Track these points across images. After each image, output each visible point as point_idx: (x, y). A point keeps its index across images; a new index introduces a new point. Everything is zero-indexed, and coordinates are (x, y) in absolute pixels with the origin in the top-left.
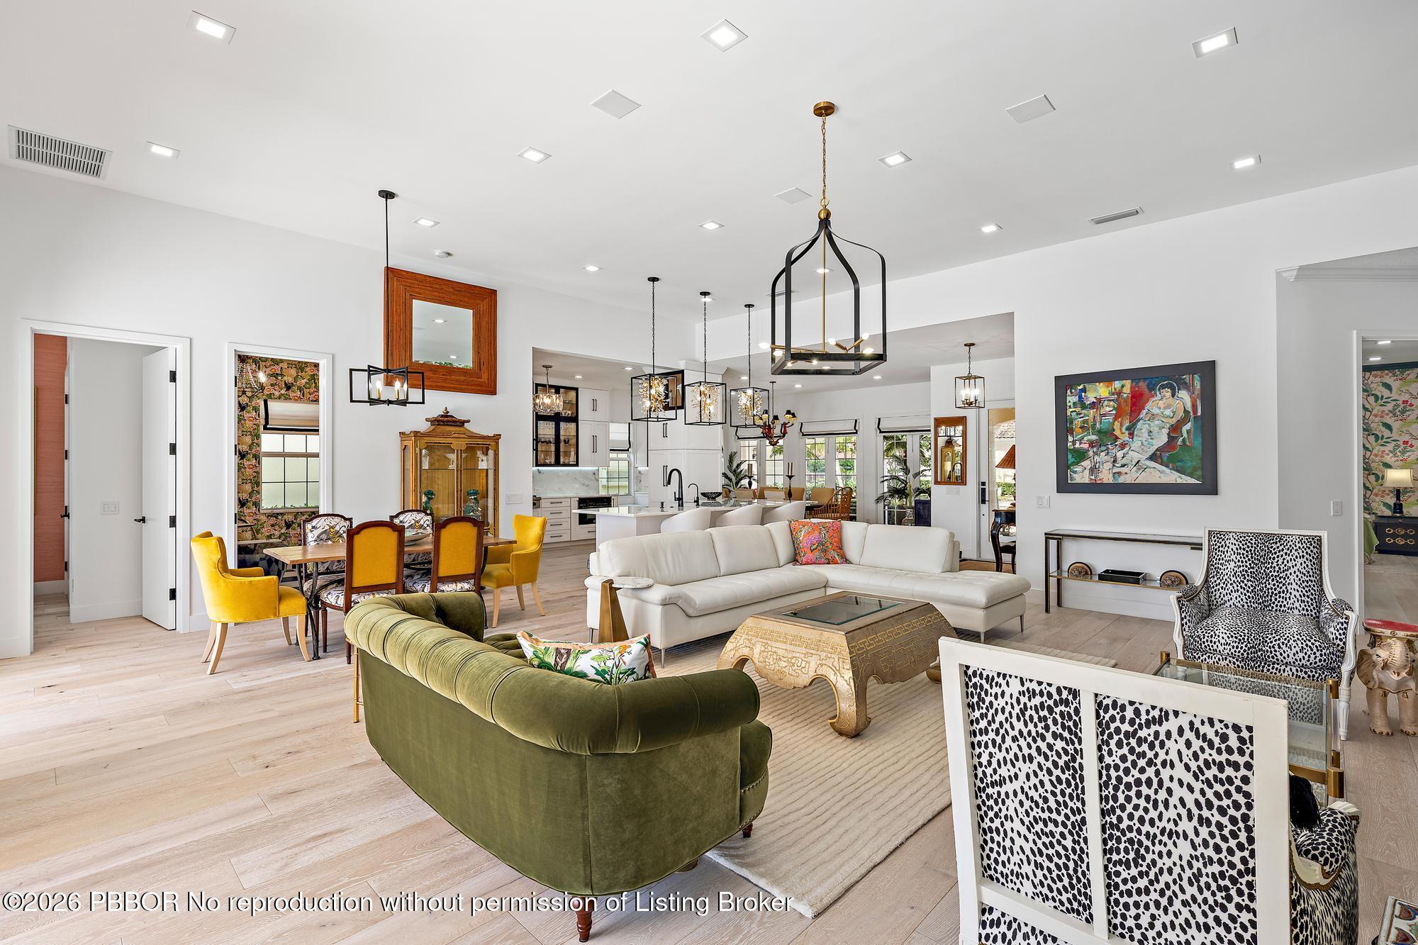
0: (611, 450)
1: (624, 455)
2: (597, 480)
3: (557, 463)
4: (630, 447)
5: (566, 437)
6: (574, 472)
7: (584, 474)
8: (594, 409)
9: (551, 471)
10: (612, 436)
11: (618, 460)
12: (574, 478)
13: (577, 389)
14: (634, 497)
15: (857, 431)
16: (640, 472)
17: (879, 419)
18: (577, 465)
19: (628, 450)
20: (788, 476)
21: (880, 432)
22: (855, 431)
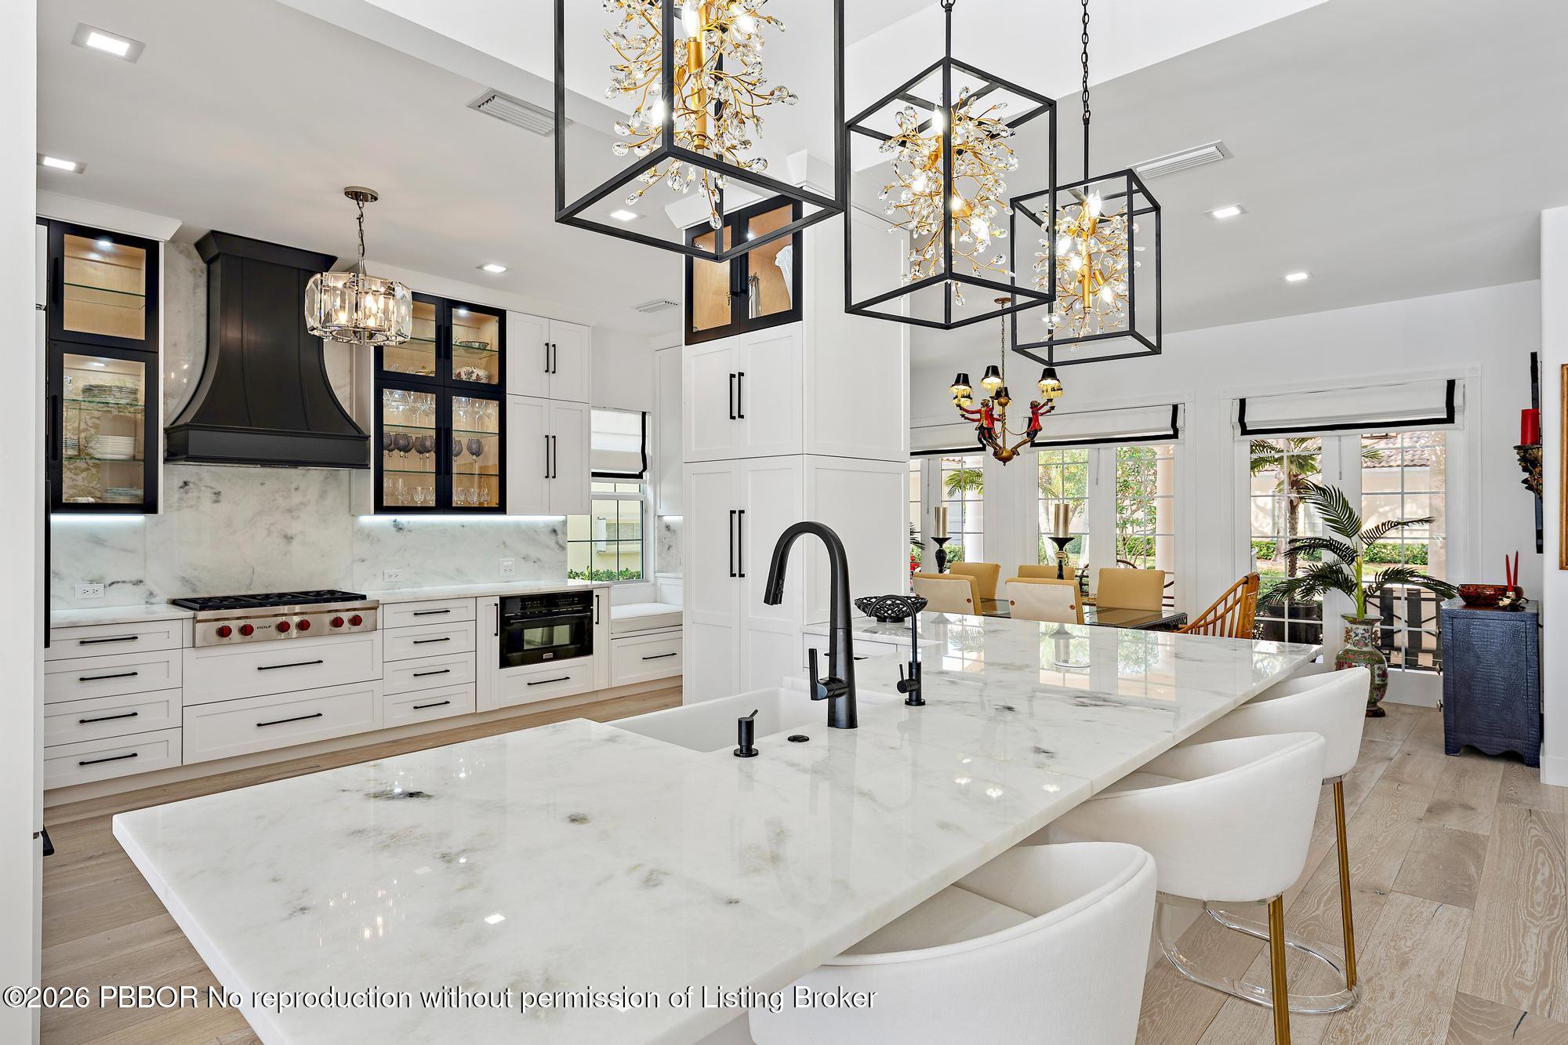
0: (594, 475)
1: (629, 487)
2: (563, 548)
3: (444, 504)
4: (645, 468)
5: (475, 437)
6: (500, 528)
7: (528, 534)
8: (550, 369)
9: (426, 526)
10: (598, 443)
11: (618, 498)
12: (502, 542)
13: (501, 314)
14: (655, 585)
15: (1176, 431)
16: (668, 527)
17: (1243, 402)
18: (501, 508)
19: (640, 476)
20: (1057, 540)
21: (1245, 431)
22: (1171, 433)
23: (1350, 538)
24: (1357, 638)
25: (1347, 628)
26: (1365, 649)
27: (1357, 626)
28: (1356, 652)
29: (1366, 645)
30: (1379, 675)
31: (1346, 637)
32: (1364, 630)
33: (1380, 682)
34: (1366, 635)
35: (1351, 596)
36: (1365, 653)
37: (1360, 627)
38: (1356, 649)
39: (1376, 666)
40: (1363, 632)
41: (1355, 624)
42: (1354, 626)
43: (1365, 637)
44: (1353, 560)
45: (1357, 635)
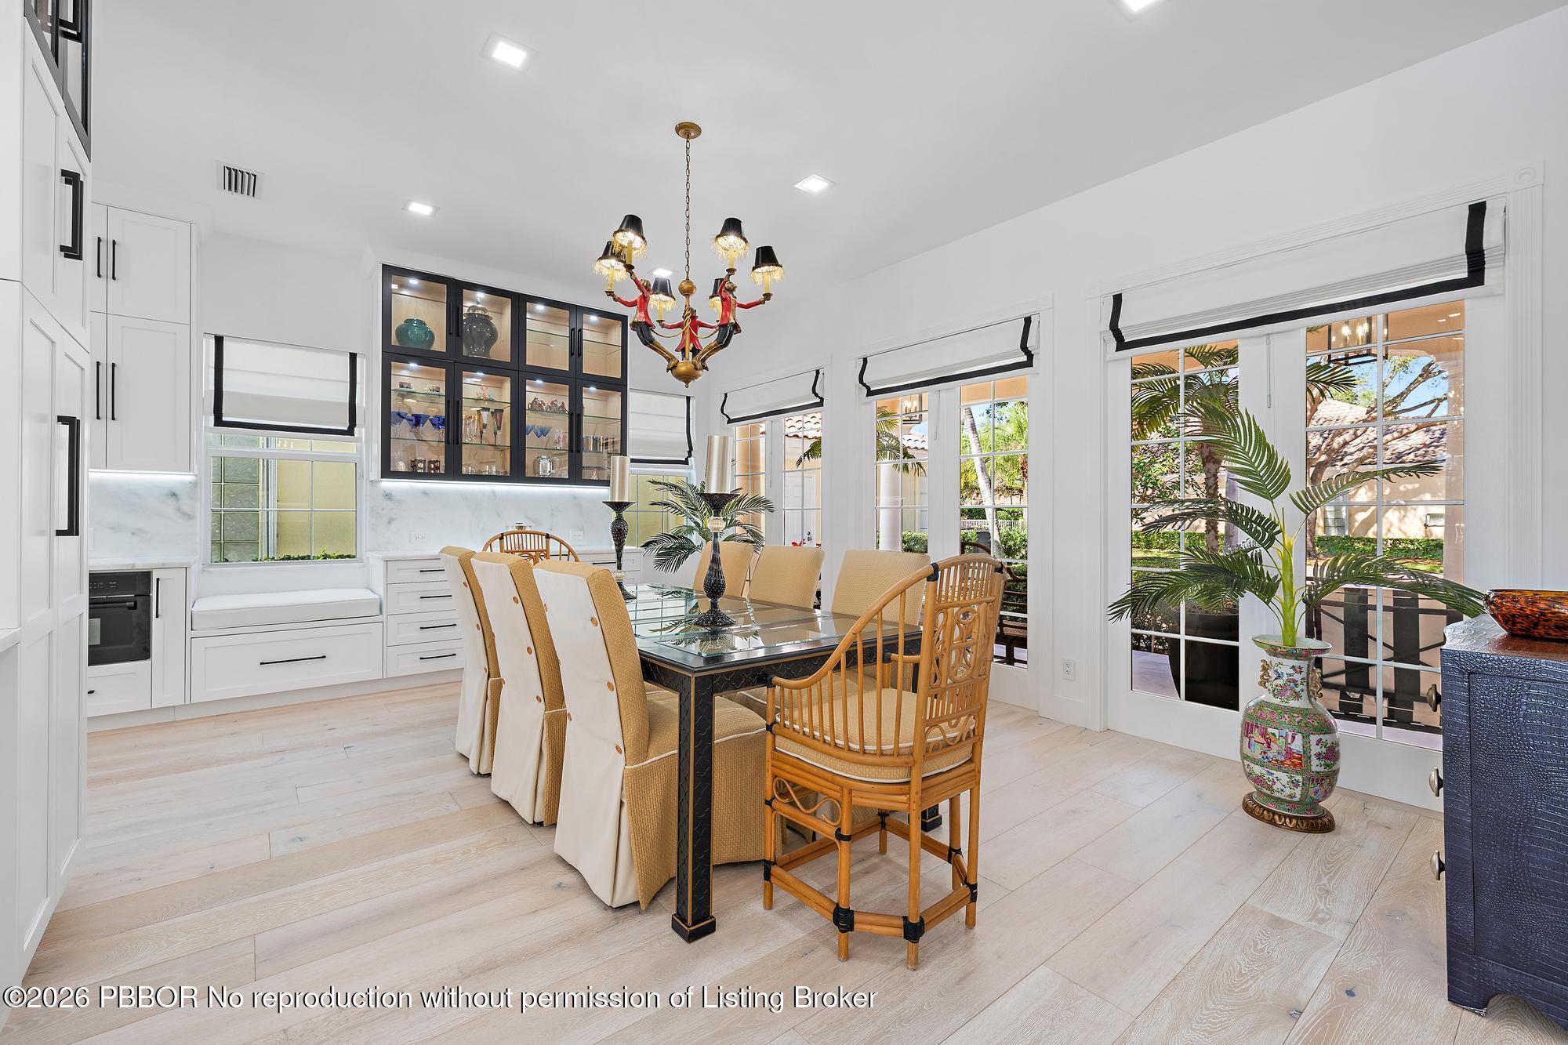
8: (108, 273)
15: (1030, 356)
17: (1118, 299)
19: (348, 432)
21: (1122, 345)
22: (1024, 358)
23: (1271, 499)
24: (1280, 682)
25: (1263, 661)
26: (1294, 703)
27: (1281, 660)
28: (1276, 708)
29: (1297, 696)
30: (1319, 756)
31: (1262, 676)
32: (1293, 667)
33: (1322, 769)
34: (1297, 677)
35: (1270, 604)
36: (1292, 710)
37: (1284, 661)
38: (1277, 701)
39: (1314, 738)
40: (1291, 671)
41: (1275, 655)
42: (1275, 660)
43: (1295, 681)
44: (1272, 539)
45: (1279, 677)
